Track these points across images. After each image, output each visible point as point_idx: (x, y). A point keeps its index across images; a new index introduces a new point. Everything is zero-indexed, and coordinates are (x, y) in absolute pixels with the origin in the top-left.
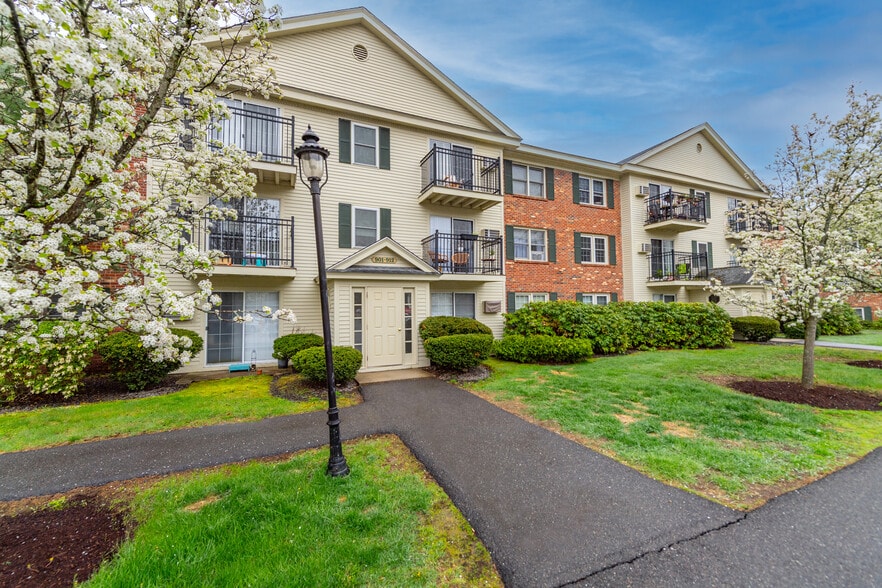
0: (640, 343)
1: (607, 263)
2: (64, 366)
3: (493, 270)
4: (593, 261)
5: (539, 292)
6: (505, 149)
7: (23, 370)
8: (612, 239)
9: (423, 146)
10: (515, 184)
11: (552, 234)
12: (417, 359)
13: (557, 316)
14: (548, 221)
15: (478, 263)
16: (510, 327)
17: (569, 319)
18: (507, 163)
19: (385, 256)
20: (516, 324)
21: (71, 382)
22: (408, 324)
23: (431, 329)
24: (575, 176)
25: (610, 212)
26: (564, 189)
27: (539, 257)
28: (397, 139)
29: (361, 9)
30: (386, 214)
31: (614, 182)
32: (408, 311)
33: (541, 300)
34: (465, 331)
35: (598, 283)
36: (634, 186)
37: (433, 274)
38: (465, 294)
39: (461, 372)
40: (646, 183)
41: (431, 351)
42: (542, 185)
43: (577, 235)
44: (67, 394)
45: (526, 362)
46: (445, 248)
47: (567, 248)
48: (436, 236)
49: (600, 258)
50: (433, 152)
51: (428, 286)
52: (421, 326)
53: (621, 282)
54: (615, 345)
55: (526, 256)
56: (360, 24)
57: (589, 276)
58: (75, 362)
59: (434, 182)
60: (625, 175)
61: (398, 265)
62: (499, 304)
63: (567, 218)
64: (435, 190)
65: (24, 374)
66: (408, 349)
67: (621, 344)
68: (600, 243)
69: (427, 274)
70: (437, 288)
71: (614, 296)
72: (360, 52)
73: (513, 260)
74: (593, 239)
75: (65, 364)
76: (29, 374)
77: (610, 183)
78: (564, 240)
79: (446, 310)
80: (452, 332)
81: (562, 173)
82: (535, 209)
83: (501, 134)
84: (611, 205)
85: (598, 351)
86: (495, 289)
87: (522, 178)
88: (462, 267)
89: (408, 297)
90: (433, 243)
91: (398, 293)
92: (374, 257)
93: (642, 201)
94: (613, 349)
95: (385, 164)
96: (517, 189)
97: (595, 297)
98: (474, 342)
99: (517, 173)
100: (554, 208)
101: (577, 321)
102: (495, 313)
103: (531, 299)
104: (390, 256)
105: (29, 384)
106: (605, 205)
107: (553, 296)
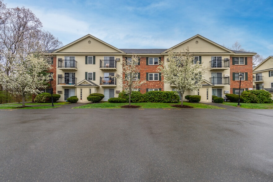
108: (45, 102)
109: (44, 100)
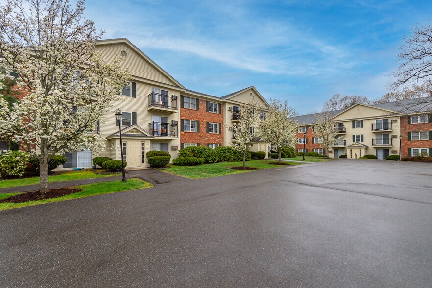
0: (223, 160)
1: (218, 133)
2: (20, 166)
3: (175, 135)
4: (213, 132)
5: (193, 143)
6: (181, 92)
7: (6, 167)
8: (220, 125)
9: (149, 90)
10: (185, 104)
11: (198, 122)
12: (145, 165)
13: (195, 151)
14: (197, 118)
15: (169, 133)
16: (181, 155)
17: (198, 152)
18: (182, 97)
19: (134, 131)
20: (183, 154)
21: (22, 171)
22: (143, 153)
23: (150, 155)
24: (207, 102)
25: (220, 115)
26: (203, 106)
27: (194, 130)
28: (139, 87)
29: (125, 39)
30: (135, 114)
31: (221, 105)
32: (143, 149)
33: (194, 146)
34: (162, 155)
35: (215, 140)
36: (227, 106)
37: (152, 137)
38: (165, 143)
39: (160, 167)
40: (232, 106)
41: (150, 161)
42: (195, 105)
43: (207, 123)
44: (20, 175)
45: (182, 165)
46: (157, 128)
47: (203, 127)
48: (153, 124)
49: (216, 131)
50: (153, 93)
51: (150, 141)
52: (147, 154)
53: (223, 140)
54: (213, 160)
55: (189, 130)
56: (124, 43)
57: (211, 138)
58: (24, 165)
59: (153, 105)
60: (225, 103)
61: (139, 134)
62: (177, 147)
63: (204, 116)
64: (153, 107)
65: (6, 168)
66: (143, 161)
67: (215, 160)
68: (216, 126)
69: (149, 137)
70: (153, 141)
71: (221, 145)
72: (124, 53)
73: (183, 131)
74: (213, 124)
75: (21, 165)
76: (8, 168)
77: (220, 105)
78: (203, 125)
79: (158, 148)
80: (157, 155)
81: (202, 101)
82: (192, 113)
83: (178, 87)
84: (220, 113)
85: (207, 162)
86: (176, 142)
87: (187, 102)
88: (164, 134)
89: (142, 144)
90: (152, 126)
91: (139, 143)
92: (131, 131)
93: (230, 112)
94: (212, 161)
95: (134, 96)
96: (186, 106)
97: (214, 145)
98: (164, 158)
99: (185, 100)
100: (199, 113)
101: (201, 152)
102: (176, 150)
103: (190, 145)
104: (136, 131)
105: (8, 172)
106: (218, 113)
107: (198, 144)
108: (24, 176)
109: (20, 171)
